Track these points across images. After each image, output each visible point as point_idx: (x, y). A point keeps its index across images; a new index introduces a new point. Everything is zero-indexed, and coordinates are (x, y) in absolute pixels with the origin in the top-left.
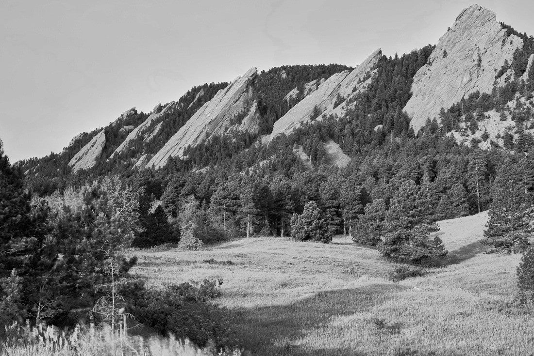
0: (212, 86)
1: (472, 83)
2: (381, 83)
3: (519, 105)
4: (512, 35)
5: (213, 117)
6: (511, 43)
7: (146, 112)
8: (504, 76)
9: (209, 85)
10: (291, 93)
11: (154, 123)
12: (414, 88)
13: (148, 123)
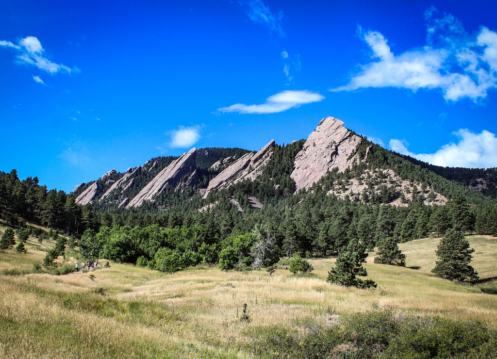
0: (164, 158)
1: (333, 162)
2: (276, 160)
3: (369, 177)
4: (354, 135)
5: (170, 177)
6: (355, 140)
7: (122, 172)
8: (353, 158)
9: (161, 157)
10: (216, 163)
11: (128, 179)
12: (297, 163)
13: (125, 178)
